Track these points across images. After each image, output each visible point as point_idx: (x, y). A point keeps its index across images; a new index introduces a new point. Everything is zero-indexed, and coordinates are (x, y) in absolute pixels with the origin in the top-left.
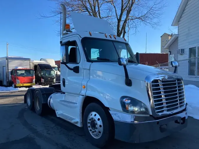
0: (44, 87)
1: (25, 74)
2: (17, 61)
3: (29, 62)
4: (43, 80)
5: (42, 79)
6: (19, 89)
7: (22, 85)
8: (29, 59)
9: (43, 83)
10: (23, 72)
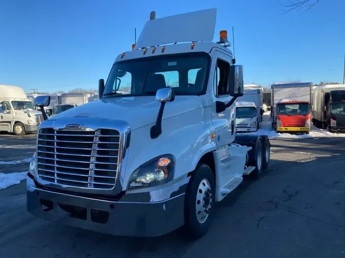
0: (335, 135)
1: (299, 111)
2: (287, 90)
3: (308, 89)
4: (335, 121)
5: (332, 120)
6: (279, 135)
7: (284, 130)
8: (308, 85)
9: (333, 128)
10: (297, 107)
